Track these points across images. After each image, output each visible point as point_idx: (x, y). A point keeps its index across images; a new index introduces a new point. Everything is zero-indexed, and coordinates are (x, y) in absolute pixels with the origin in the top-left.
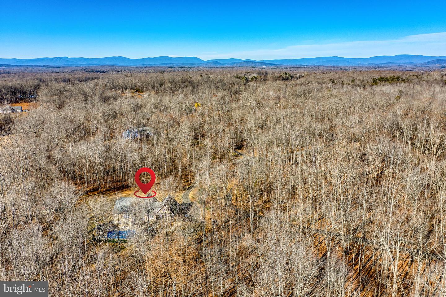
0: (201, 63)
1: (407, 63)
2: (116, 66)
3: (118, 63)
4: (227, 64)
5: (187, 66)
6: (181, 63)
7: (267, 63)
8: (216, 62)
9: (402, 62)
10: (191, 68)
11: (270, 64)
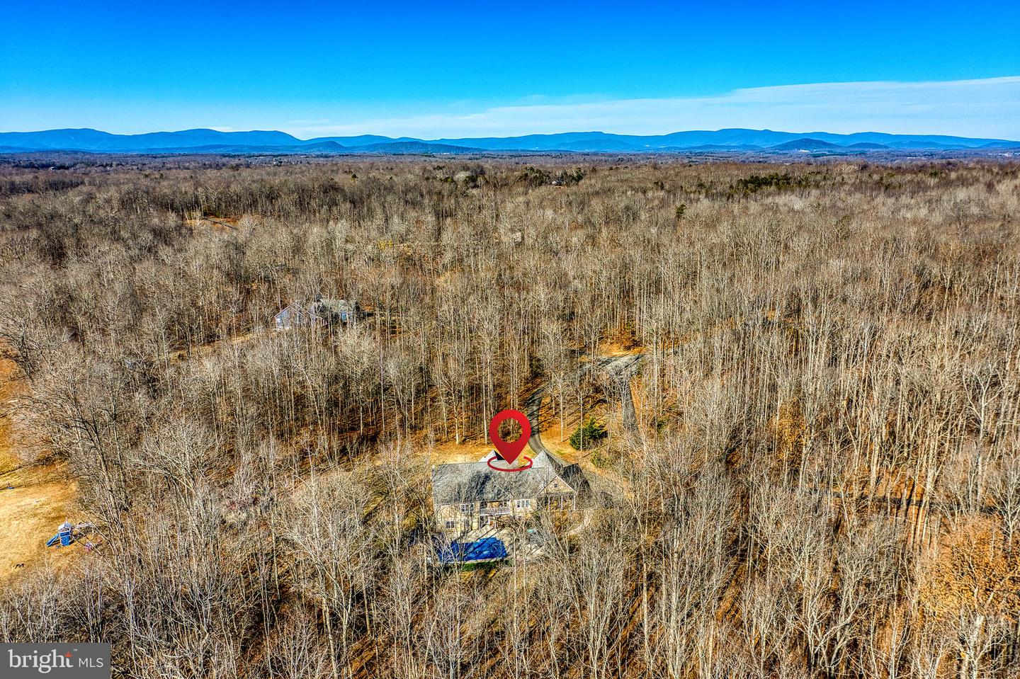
0: (295, 147)
1: (744, 146)
2: (83, 153)
3: (80, 146)
4: (358, 147)
5: (270, 153)
6: (246, 146)
7: (451, 146)
8: (331, 143)
9: (733, 144)
10: (282, 158)
11: (459, 148)
